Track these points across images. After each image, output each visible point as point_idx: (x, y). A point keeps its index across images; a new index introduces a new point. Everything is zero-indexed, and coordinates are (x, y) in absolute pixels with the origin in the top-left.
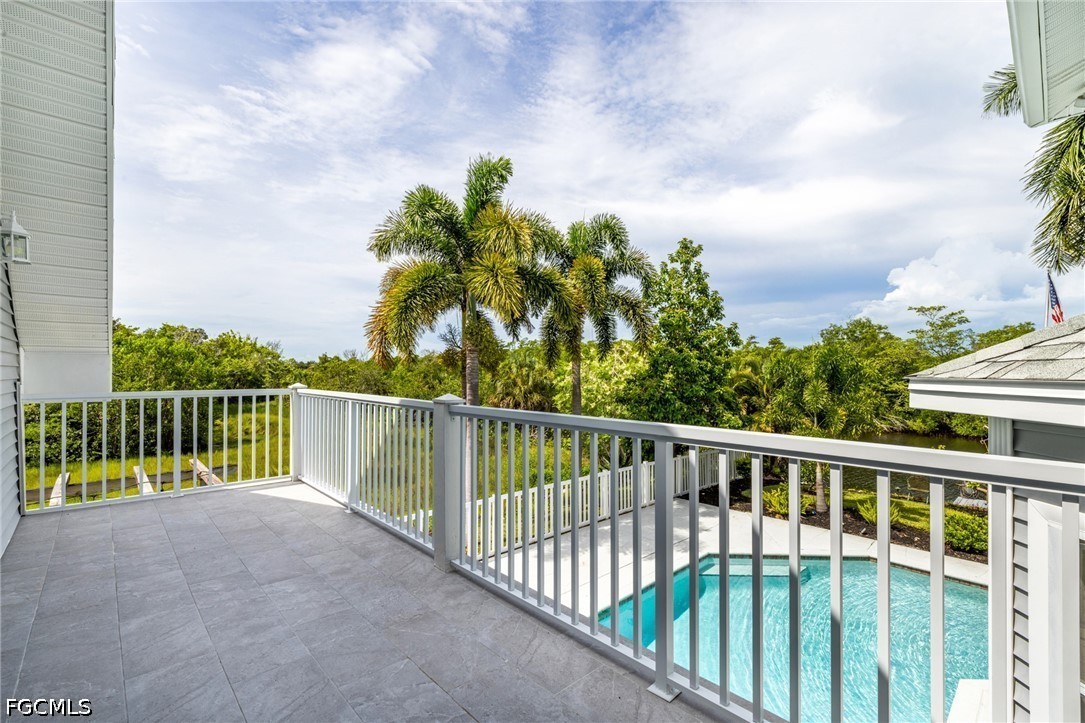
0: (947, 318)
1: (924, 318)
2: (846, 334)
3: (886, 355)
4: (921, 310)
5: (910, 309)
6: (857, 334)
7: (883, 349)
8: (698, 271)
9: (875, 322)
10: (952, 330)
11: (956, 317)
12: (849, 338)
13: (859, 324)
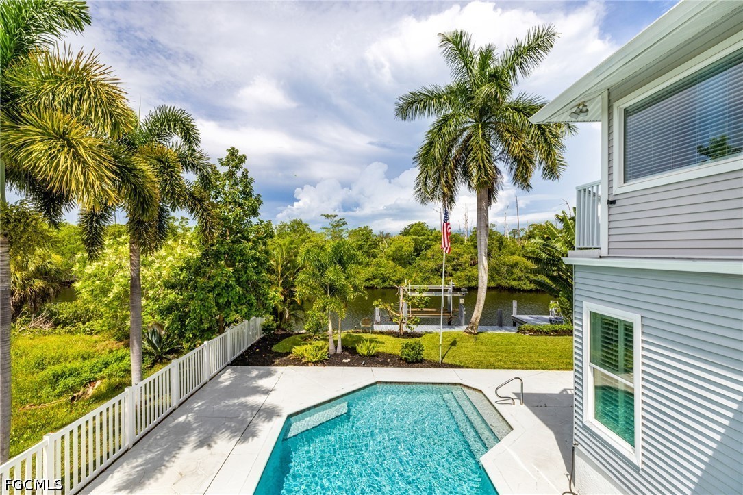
0: (338, 221)
1: (328, 221)
2: (289, 227)
3: (311, 241)
4: (327, 216)
5: (322, 215)
6: (295, 228)
7: (309, 238)
8: (245, 176)
9: (304, 222)
10: (340, 228)
11: (342, 221)
12: (291, 231)
13: (295, 221)
